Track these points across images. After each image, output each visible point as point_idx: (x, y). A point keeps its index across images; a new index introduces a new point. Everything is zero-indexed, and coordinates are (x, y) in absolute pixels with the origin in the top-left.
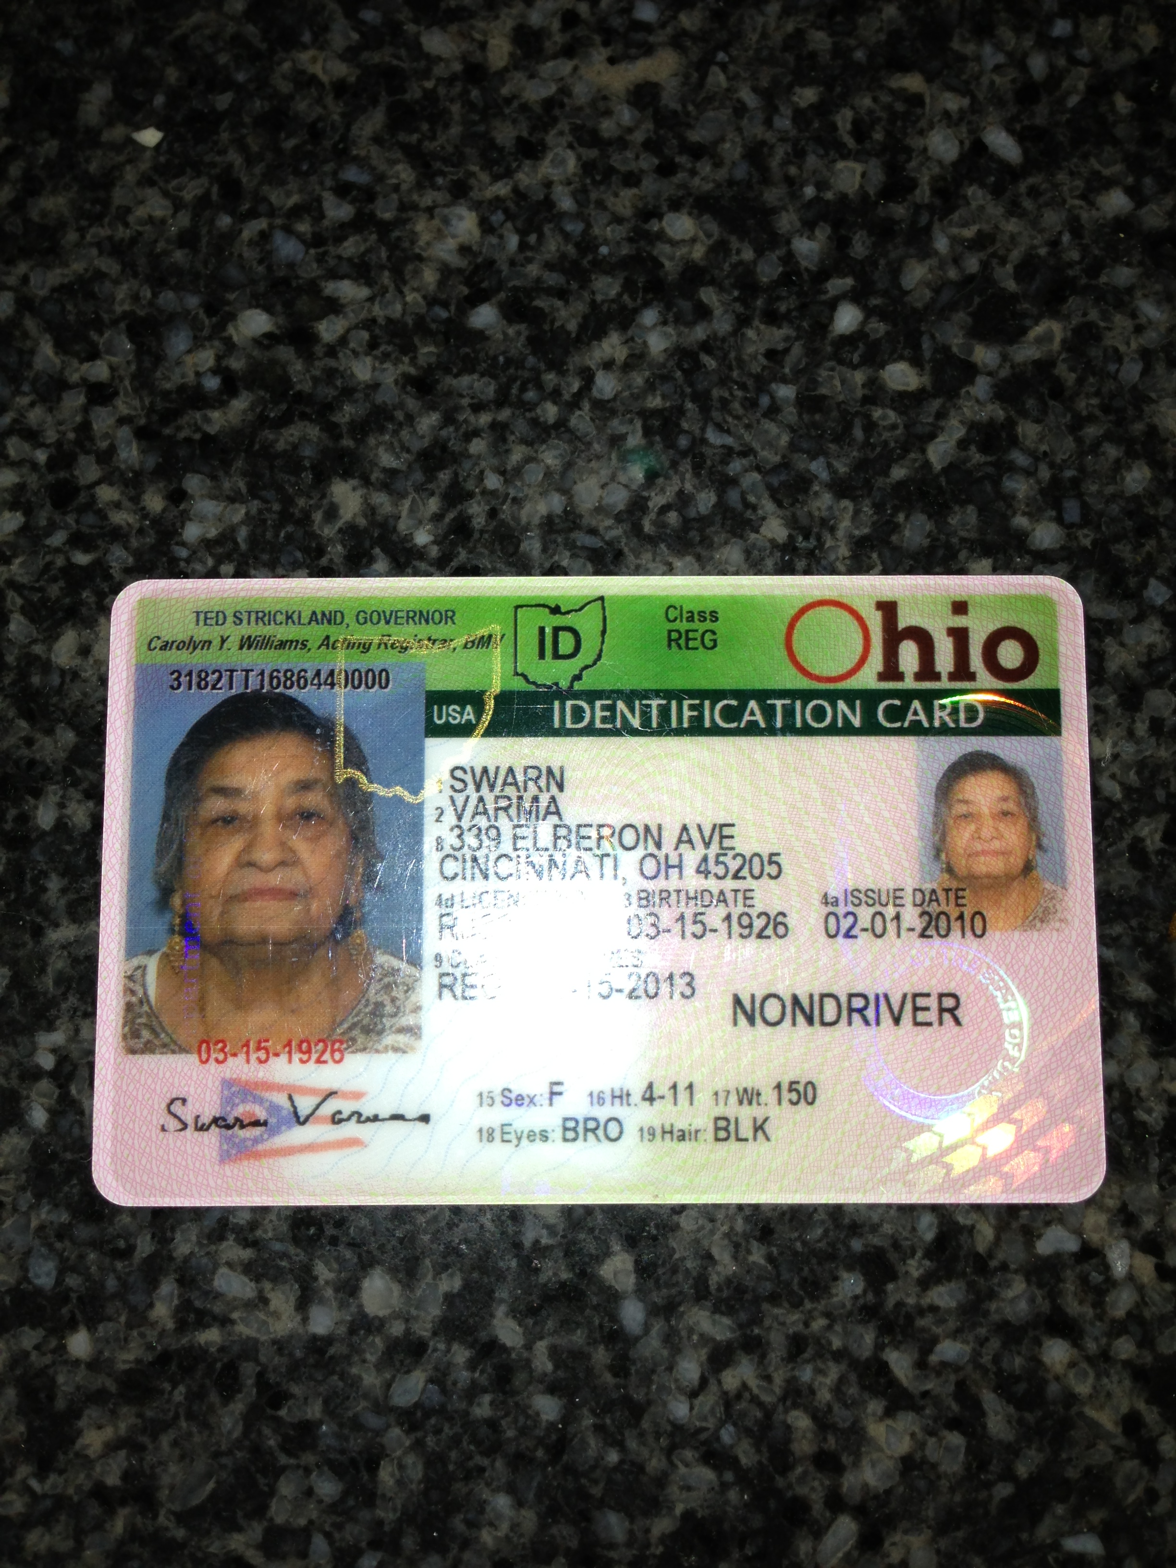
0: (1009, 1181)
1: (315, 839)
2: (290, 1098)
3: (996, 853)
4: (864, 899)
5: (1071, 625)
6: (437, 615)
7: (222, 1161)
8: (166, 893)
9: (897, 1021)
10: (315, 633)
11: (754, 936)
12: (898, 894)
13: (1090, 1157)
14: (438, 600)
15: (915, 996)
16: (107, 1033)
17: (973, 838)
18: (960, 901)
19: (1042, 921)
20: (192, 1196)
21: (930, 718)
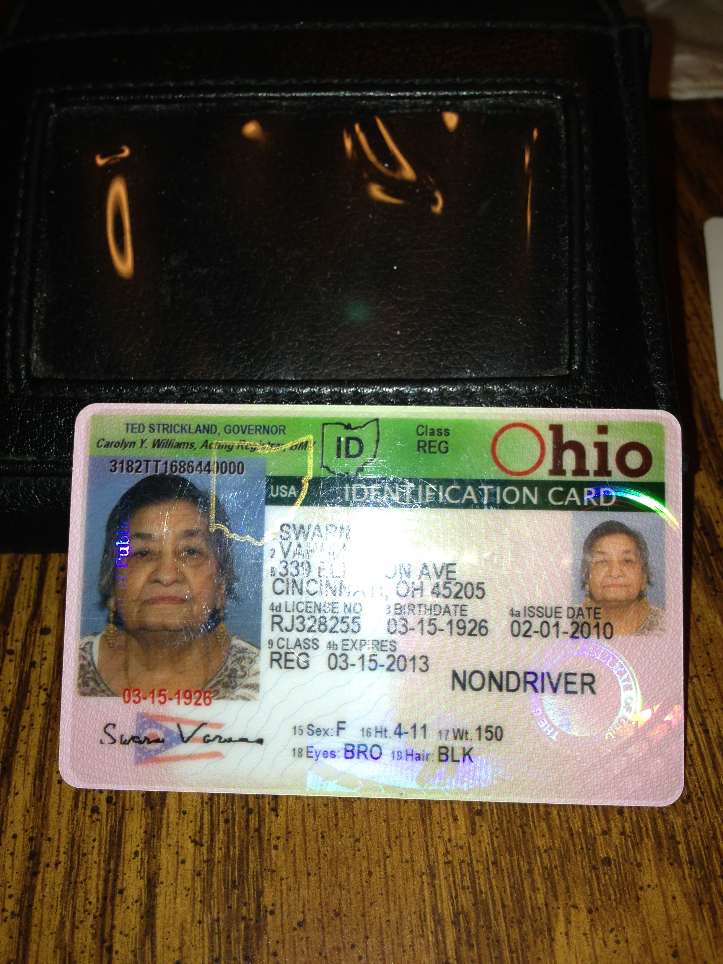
0: (623, 792)
1: (196, 567)
2: (178, 726)
3: (620, 586)
4: (536, 613)
5: (673, 442)
6: (274, 429)
7: (136, 763)
8: (105, 597)
9: (555, 690)
10: (198, 438)
11: (466, 634)
12: (558, 610)
13: (674, 779)
14: (276, 419)
15: (567, 674)
16: (69, 683)
17: (606, 576)
18: (597, 616)
19: (649, 629)
20: (118, 784)
21: (582, 500)
